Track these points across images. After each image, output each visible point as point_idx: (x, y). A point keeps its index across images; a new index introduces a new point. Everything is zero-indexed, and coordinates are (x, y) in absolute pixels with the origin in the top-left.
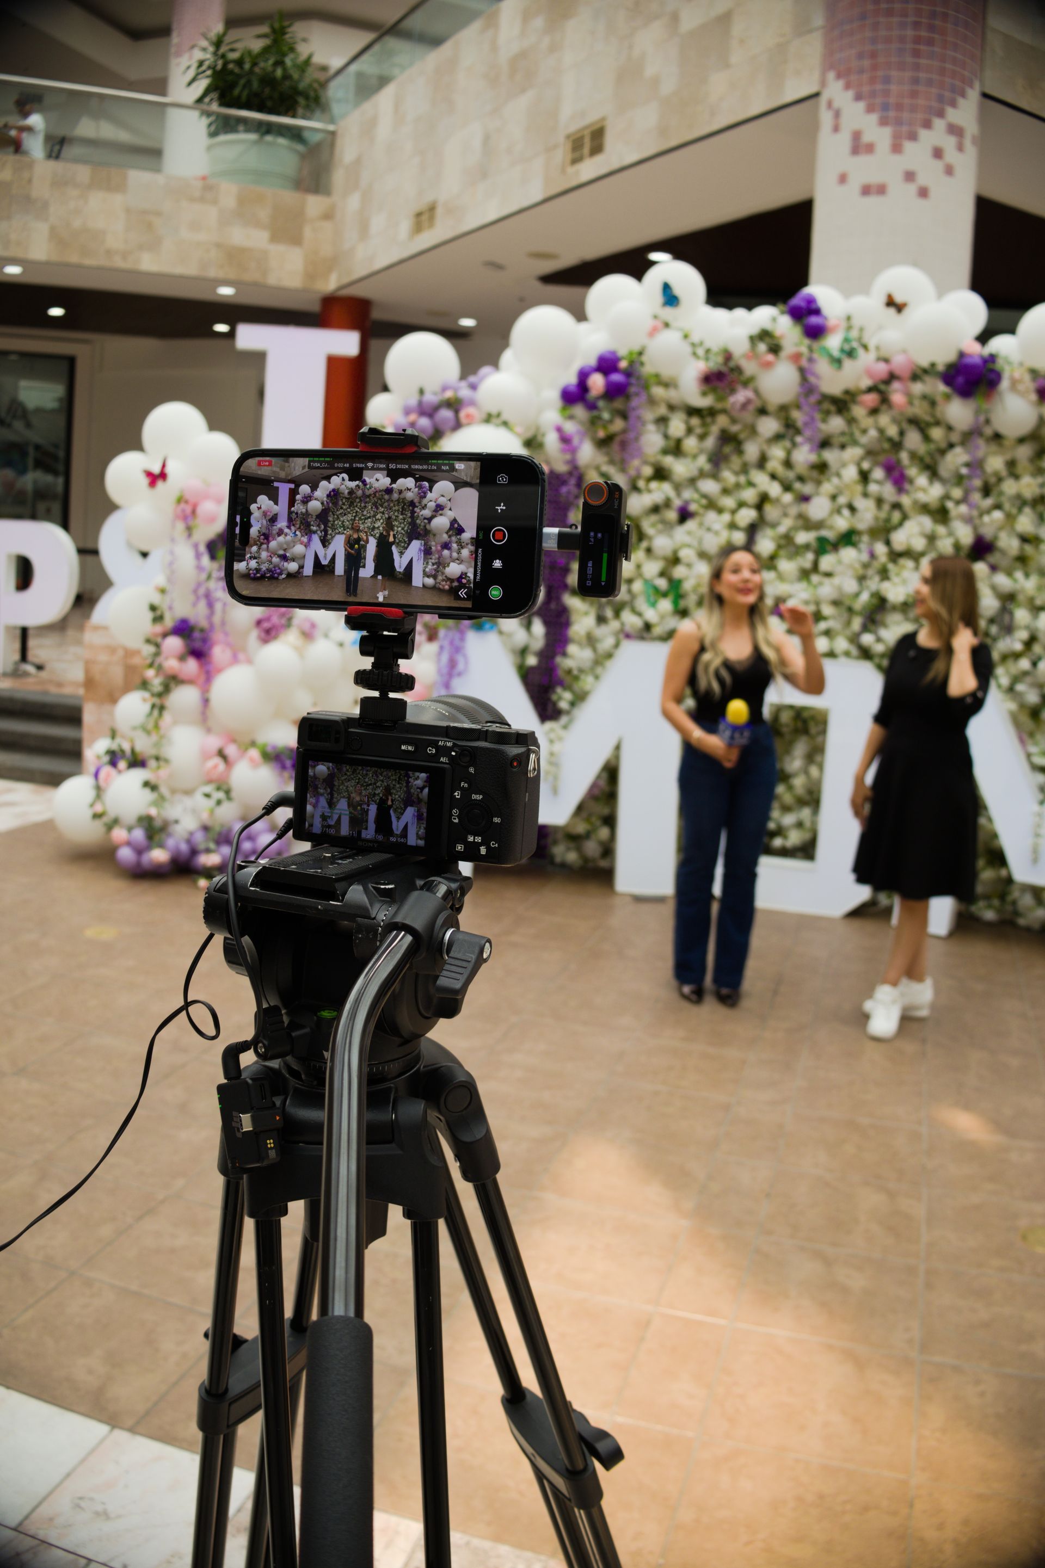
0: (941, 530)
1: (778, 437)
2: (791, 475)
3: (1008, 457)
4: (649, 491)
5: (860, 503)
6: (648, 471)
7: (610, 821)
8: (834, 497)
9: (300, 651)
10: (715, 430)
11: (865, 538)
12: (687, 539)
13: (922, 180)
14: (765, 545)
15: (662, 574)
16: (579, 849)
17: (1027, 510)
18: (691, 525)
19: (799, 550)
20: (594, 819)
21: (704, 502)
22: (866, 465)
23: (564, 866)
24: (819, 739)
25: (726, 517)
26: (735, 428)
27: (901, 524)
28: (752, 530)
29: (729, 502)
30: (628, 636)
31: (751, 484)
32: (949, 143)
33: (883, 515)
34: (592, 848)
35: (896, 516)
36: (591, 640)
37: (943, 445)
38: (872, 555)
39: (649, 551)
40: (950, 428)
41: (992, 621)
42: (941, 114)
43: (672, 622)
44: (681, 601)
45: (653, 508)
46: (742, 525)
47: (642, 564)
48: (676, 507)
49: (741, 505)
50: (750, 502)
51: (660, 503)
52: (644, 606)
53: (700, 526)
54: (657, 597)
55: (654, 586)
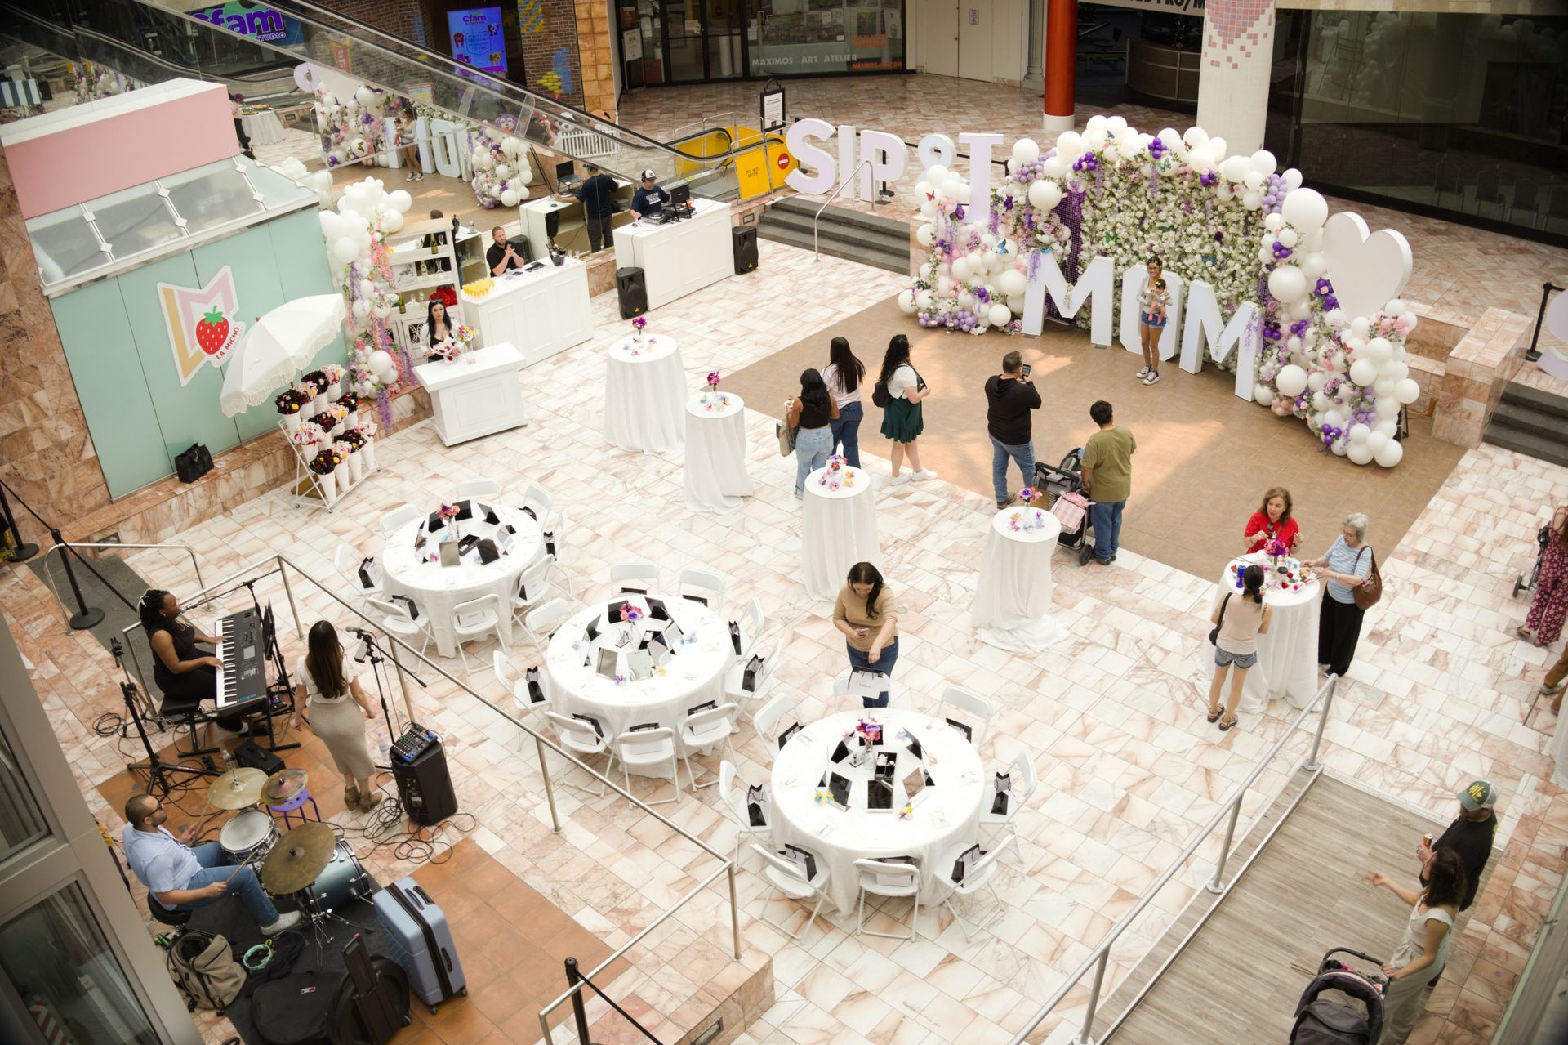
6: (1107, 193)
9: (981, 256)
12: (1120, 219)
13: (1234, 61)
14: (1145, 225)
15: (1111, 231)
18: (1122, 214)
20: (1084, 318)
21: (1126, 206)
22: (1179, 201)
25: (1133, 213)
28: (1142, 219)
29: (1134, 208)
31: (1141, 203)
32: (1248, 43)
33: (1185, 221)
35: (1189, 222)
39: (1107, 222)
42: (1245, 31)
43: (1115, 248)
44: (1119, 240)
45: (1109, 206)
46: (1138, 217)
47: (1106, 225)
48: (1117, 207)
49: (1138, 210)
50: (1141, 209)
51: (1111, 204)
52: (1105, 242)
53: (1125, 215)
54: (1110, 239)
55: (1109, 235)
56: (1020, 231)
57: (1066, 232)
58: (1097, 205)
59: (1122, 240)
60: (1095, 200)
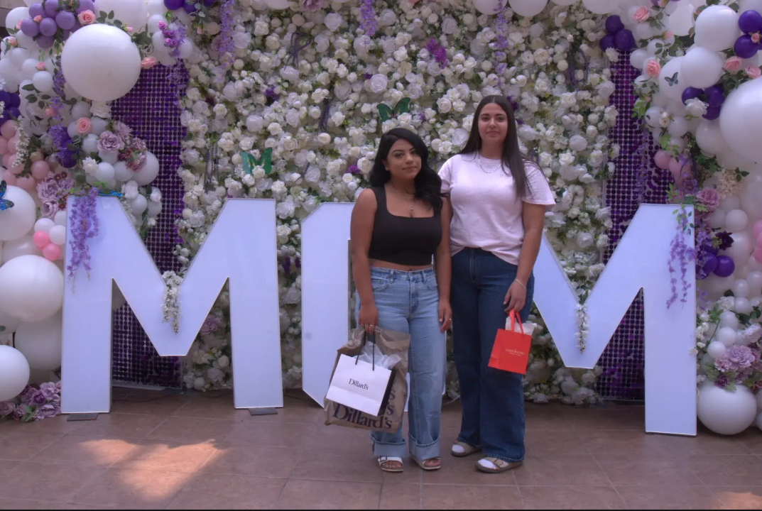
0: (477, 94)
1: (342, 31)
2: (355, 59)
3: (526, 35)
4: (242, 78)
5: (411, 78)
6: (239, 64)
7: (227, 351)
8: (390, 75)
10: (292, 28)
11: (417, 106)
12: (274, 115)
14: (337, 117)
15: (255, 147)
16: (205, 376)
17: (542, 74)
18: (276, 105)
19: (365, 119)
20: (214, 351)
21: (286, 85)
22: (413, 47)
23: (193, 389)
25: (305, 96)
26: (308, 26)
27: (445, 92)
28: (326, 105)
29: (307, 85)
30: (231, 197)
31: (324, 69)
33: (429, 87)
34: (215, 374)
36: (201, 204)
37: (474, 28)
38: (424, 119)
39: (244, 128)
40: (478, 14)
43: (265, 185)
44: (272, 166)
45: (245, 94)
46: (317, 101)
47: (240, 139)
48: (264, 91)
49: (316, 86)
50: (324, 83)
51: (251, 87)
52: (243, 173)
53: (284, 105)
54: (254, 165)
55: (250, 156)
56: (39, 166)
57: (151, 164)
58: (216, 98)
59: (280, 166)
60: (210, 87)
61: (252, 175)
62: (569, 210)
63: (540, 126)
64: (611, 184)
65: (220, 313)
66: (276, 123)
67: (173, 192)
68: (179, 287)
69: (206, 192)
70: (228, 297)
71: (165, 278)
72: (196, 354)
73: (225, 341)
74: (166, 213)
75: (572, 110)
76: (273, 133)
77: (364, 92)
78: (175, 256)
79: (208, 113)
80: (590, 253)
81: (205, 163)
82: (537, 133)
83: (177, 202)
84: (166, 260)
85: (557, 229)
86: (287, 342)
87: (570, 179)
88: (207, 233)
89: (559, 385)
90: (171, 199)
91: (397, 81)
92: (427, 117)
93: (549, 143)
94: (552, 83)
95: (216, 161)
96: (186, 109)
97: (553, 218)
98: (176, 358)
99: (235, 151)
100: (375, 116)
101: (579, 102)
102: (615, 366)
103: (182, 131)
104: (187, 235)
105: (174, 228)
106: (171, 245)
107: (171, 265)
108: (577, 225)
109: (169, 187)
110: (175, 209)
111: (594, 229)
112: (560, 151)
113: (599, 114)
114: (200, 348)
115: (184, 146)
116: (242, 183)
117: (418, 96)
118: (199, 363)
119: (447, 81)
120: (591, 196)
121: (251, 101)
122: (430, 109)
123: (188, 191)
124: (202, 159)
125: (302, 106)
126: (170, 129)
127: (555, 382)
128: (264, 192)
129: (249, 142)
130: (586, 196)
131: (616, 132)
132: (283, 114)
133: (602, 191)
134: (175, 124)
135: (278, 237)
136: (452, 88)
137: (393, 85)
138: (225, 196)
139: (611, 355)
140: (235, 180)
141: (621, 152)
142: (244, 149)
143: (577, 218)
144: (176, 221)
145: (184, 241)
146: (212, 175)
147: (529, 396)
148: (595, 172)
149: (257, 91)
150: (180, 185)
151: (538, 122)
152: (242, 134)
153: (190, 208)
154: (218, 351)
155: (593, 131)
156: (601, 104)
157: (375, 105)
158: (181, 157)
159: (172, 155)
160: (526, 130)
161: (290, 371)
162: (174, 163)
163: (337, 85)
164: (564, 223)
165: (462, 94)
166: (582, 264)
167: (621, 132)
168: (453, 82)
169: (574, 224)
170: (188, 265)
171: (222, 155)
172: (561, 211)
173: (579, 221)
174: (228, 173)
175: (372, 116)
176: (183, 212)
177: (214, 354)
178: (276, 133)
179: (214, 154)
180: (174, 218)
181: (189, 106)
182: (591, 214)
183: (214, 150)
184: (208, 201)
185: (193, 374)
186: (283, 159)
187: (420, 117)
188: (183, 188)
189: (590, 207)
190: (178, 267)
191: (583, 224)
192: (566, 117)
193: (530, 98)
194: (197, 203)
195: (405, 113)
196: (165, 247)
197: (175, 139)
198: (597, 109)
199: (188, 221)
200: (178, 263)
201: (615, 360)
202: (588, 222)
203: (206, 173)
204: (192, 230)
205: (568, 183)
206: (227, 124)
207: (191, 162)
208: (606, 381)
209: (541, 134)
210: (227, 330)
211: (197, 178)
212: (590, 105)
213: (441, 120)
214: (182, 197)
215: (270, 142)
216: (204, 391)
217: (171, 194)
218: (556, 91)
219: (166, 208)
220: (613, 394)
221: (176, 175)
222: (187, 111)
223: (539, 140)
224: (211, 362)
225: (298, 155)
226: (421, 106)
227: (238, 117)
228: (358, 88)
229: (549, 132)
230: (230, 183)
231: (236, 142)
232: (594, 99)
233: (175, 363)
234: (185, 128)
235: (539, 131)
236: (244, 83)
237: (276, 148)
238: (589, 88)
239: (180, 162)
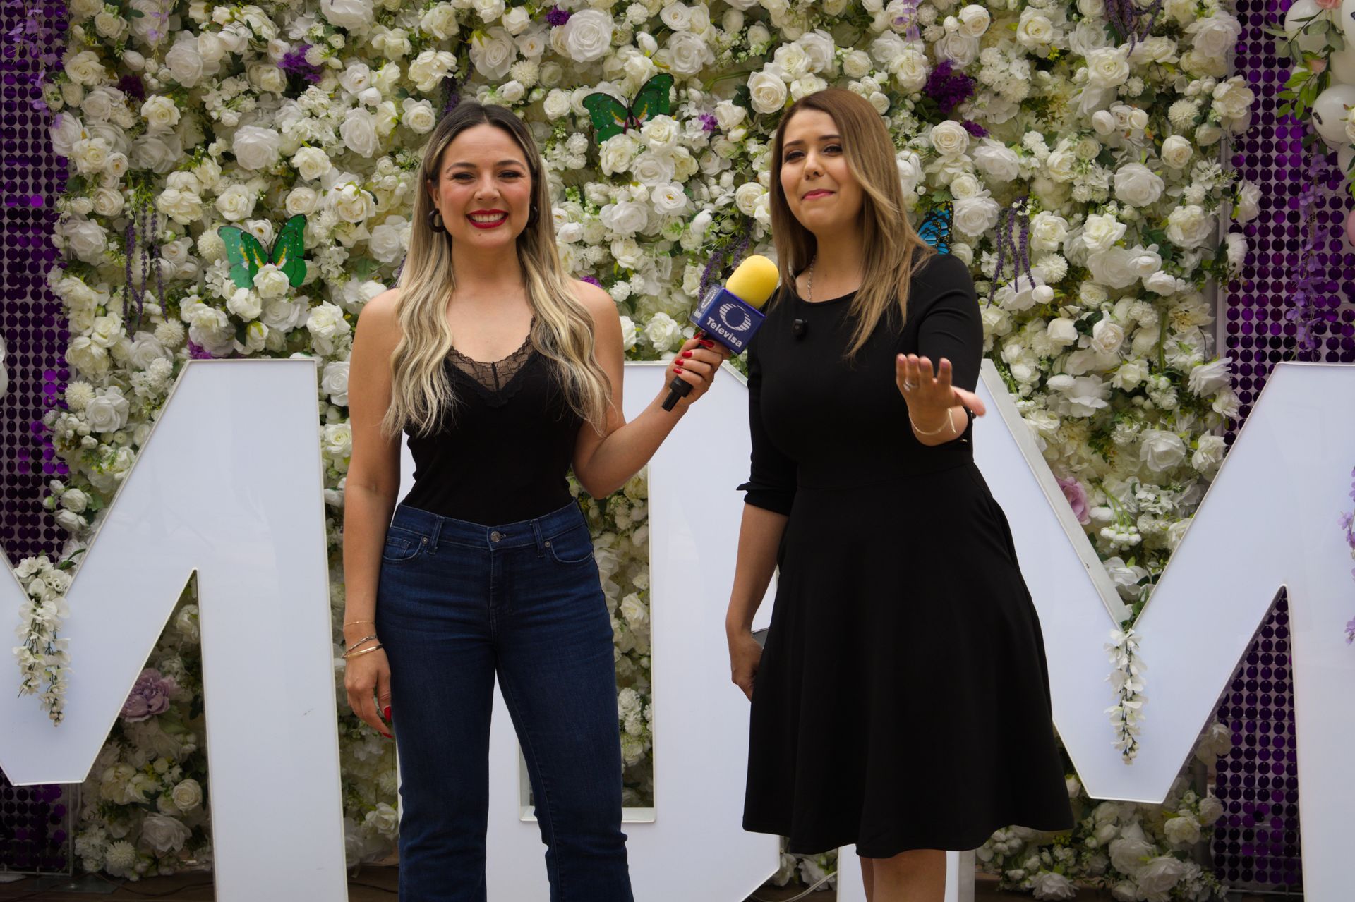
0: (857, 59)
4: (217, 27)
5: (677, 17)
7: (197, 765)
8: (619, 9)
11: (695, 93)
12: (309, 128)
15: (260, 210)
16: (135, 838)
18: (314, 96)
20: (161, 766)
21: (338, 41)
23: (104, 875)
24: (637, 537)
25: (390, 72)
27: (769, 56)
28: (450, 94)
29: (394, 39)
30: (198, 352)
33: (729, 39)
34: (162, 831)
35: (758, 37)
36: (117, 366)
38: (713, 129)
41: (984, 244)
43: (291, 314)
44: (308, 263)
45: (228, 65)
46: (425, 86)
47: (216, 190)
48: (279, 56)
49: (420, 43)
50: (441, 36)
51: (243, 49)
52: (228, 284)
53: (335, 96)
54: (257, 262)
55: (247, 237)
58: (148, 76)
59: (330, 262)
60: (131, 44)
61: (254, 288)
62: (1118, 367)
63: (1033, 139)
64: (1241, 293)
65: (176, 664)
66: (315, 149)
67: (38, 335)
68: (62, 599)
69: (131, 335)
70: (195, 618)
71: (23, 575)
72: (109, 775)
73: (191, 738)
74: (18, 394)
75: (1122, 92)
76: (306, 175)
77: (549, 56)
78: (47, 511)
79: (127, 120)
80: (1178, 486)
81: (124, 257)
82: (1024, 160)
83: (50, 362)
84: (23, 521)
85: (1087, 422)
86: (363, 738)
87: (1120, 283)
88: (135, 448)
89: (1104, 848)
90: (31, 354)
91: (637, 28)
92: (722, 125)
93: (1058, 185)
94: (1069, 18)
95: (154, 249)
96: (66, 107)
97: (1072, 391)
98: (53, 790)
99: (207, 222)
100: (583, 123)
101: (1141, 70)
102: (1264, 796)
103: (55, 167)
104: (80, 454)
105: (43, 434)
106: (37, 481)
107: (36, 534)
108: (1141, 407)
109: (25, 322)
110: (43, 381)
111: (1190, 417)
112: (1091, 207)
113: (1199, 101)
114: (121, 759)
115: (65, 215)
116: (227, 311)
117: (698, 67)
118: (117, 800)
119: (776, 22)
120: (1182, 330)
121: (244, 86)
122: (729, 103)
123: (79, 334)
124: (114, 246)
125: (384, 99)
126: (24, 160)
127: (1091, 842)
128: (287, 334)
129: (244, 199)
130: (1167, 329)
131: (1253, 147)
132: (334, 122)
133: (1214, 312)
134: (36, 147)
135: (327, 455)
136: (790, 42)
137: (629, 39)
138: (183, 344)
139: (1250, 768)
140: (207, 302)
141: (1263, 203)
142: (228, 216)
143: (1141, 390)
144: (49, 418)
145: (73, 469)
146: (144, 287)
147: (1023, 879)
148: (1191, 261)
149: (261, 57)
150: (56, 316)
151: (1028, 130)
152: (222, 175)
153: (86, 380)
154: (170, 767)
155: (1180, 154)
156: (1205, 71)
157: (581, 93)
158: (57, 240)
159: (30, 234)
160: (992, 155)
161: (370, 816)
162: (37, 255)
163: (477, 42)
164: (1102, 404)
165: (815, 60)
166: (1155, 516)
167: (1267, 147)
168: (791, 25)
169: (1134, 406)
170: (83, 534)
171: (169, 233)
172: (1098, 373)
173: (1146, 397)
174: (189, 283)
175: (575, 123)
176: (67, 391)
177: (159, 777)
178: (316, 176)
179: (149, 234)
180: (43, 407)
181: (72, 102)
182: (1178, 378)
183: (149, 221)
184: (136, 361)
185: (103, 833)
186: (339, 243)
187: (703, 123)
188: (65, 323)
189: (1178, 359)
190: (56, 541)
191: (1156, 405)
192: (1102, 115)
193: (1003, 66)
194: (106, 364)
195: (659, 118)
196: (18, 487)
197: (37, 188)
198: (1190, 89)
199: (81, 415)
200: (56, 528)
201: (1264, 782)
202: (1169, 400)
203: (129, 283)
204: (94, 441)
205: (1114, 296)
206: (180, 150)
207: (83, 254)
208: (1241, 841)
209: (1034, 162)
210: (197, 707)
211: (104, 299)
212: (1174, 77)
213: (761, 130)
214: (63, 349)
215: (298, 200)
216: (134, 878)
217: (31, 341)
218: (1079, 40)
219: (18, 380)
220: (1262, 877)
221: (43, 289)
222: (67, 116)
223: (1032, 179)
224: (153, 796)
225: (379, 231)
226: (707, 90)
227: (209, 130)
228: (534, 46)
229: (1055, 158)
230: (193, 309)
231: (209, 196)
232: (1185, 62)
233: (52, 804)
234: (63, 161)
235: (1030, 153)
236: (222, 41)
237: (318, 213)
238: (1172, 30)
239: (54, 252)
